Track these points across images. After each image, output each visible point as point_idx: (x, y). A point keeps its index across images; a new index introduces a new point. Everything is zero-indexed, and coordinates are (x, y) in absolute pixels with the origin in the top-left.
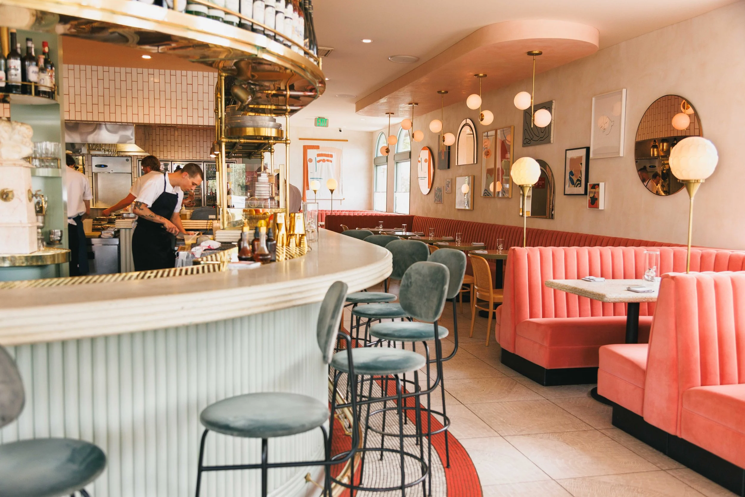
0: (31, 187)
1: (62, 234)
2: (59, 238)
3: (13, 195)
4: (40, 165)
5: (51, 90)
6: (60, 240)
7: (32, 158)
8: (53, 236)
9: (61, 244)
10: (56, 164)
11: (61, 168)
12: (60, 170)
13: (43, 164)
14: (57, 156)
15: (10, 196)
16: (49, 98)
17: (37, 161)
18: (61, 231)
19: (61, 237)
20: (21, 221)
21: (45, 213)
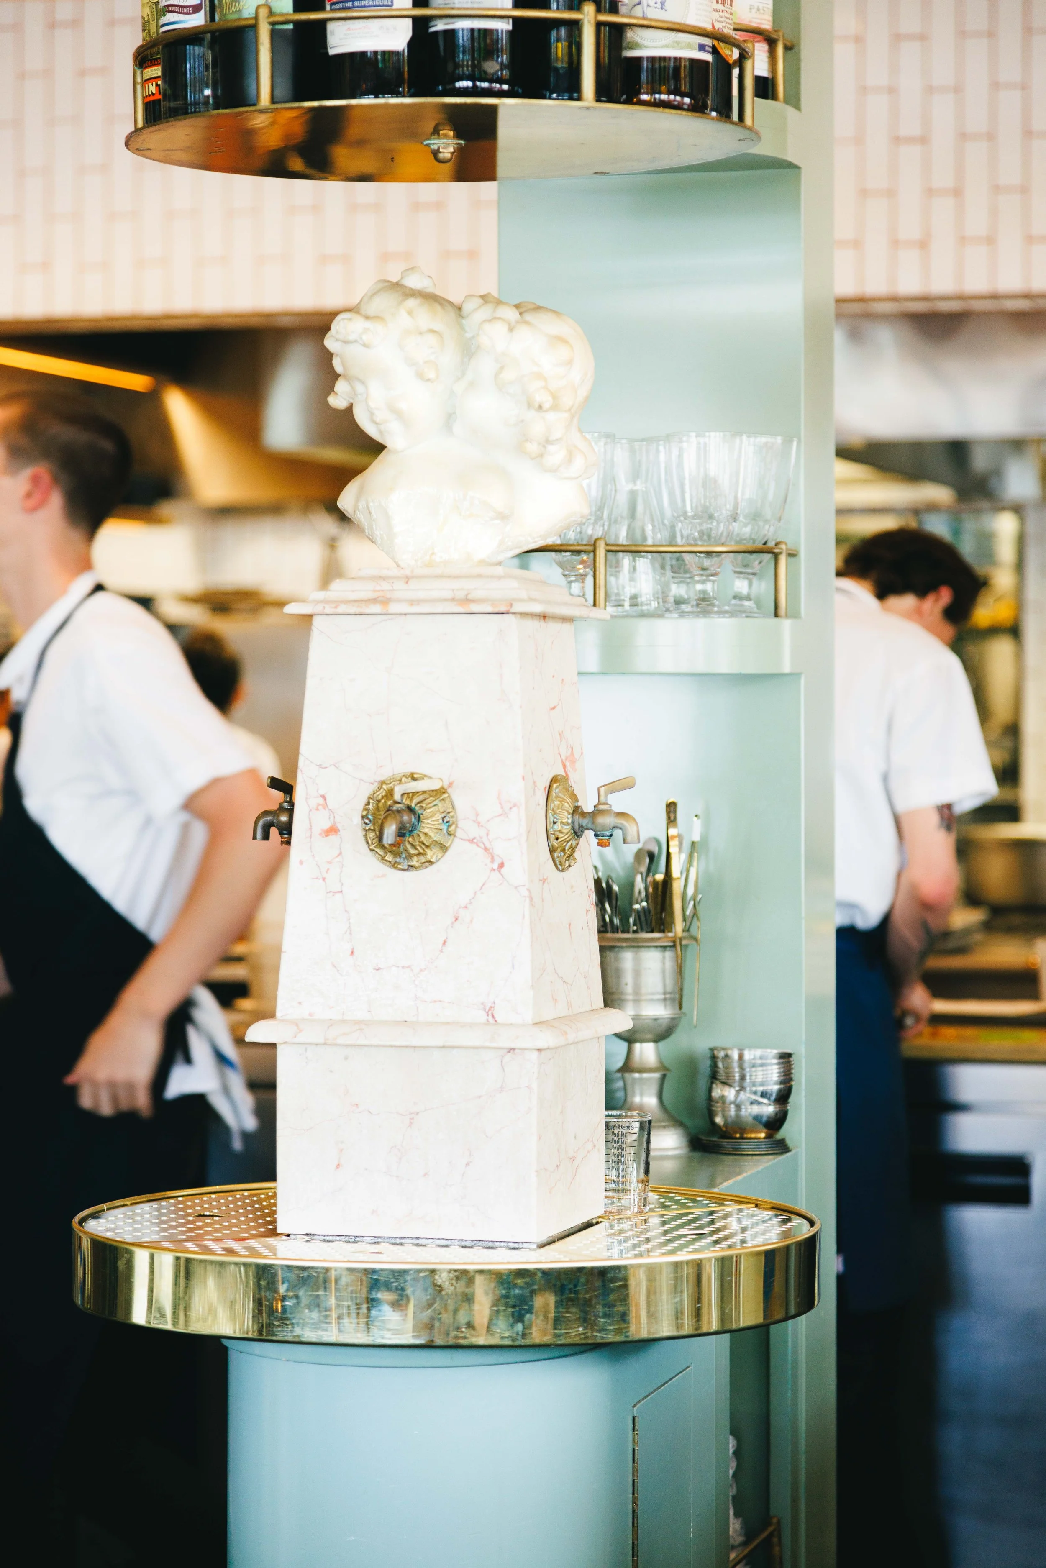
0: (569, 760)
1: (787, 1079)
2: (769, 1109)
3: (448, 822)
4: (662, 595)
5: (715, 51)
6: (775, 1124)
7: (614, 550)
8: (730, 1093)
9: (782, 1147)
10: (762, 587)
11: (794, 614)
12: (786, 624)
13: (677, 590)
14: (769, 532)
15: (430, 826)
16: (698, 108)
17: (643, 563)
18: (785, 1057)
19: (783, 1097)
20: (490, 1012)
21: (687, 930)
